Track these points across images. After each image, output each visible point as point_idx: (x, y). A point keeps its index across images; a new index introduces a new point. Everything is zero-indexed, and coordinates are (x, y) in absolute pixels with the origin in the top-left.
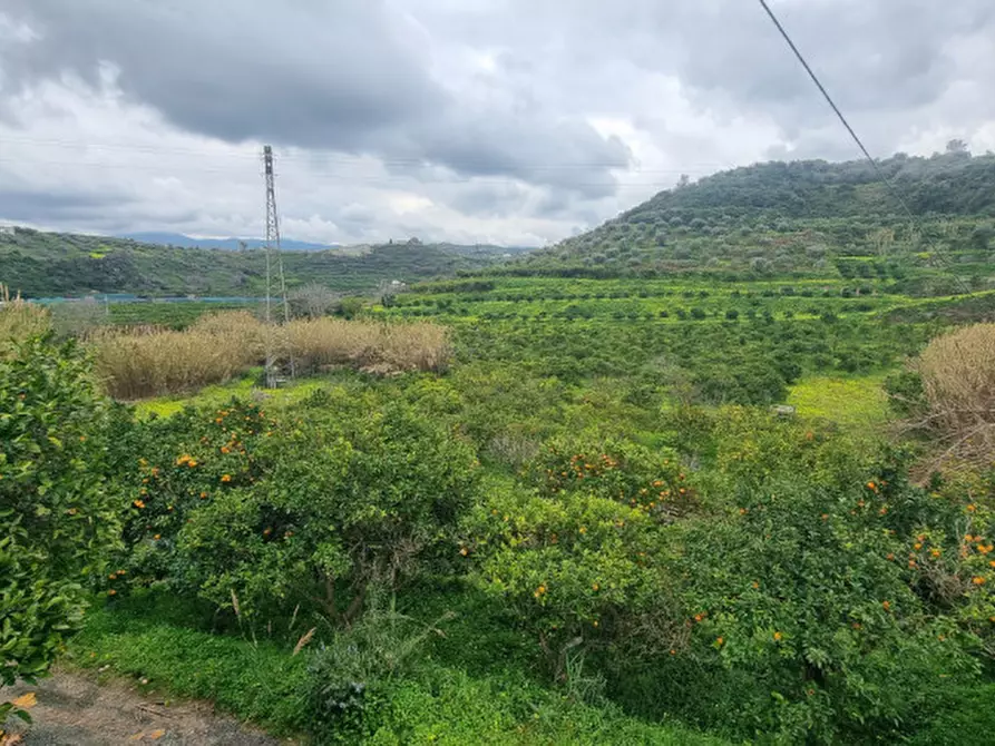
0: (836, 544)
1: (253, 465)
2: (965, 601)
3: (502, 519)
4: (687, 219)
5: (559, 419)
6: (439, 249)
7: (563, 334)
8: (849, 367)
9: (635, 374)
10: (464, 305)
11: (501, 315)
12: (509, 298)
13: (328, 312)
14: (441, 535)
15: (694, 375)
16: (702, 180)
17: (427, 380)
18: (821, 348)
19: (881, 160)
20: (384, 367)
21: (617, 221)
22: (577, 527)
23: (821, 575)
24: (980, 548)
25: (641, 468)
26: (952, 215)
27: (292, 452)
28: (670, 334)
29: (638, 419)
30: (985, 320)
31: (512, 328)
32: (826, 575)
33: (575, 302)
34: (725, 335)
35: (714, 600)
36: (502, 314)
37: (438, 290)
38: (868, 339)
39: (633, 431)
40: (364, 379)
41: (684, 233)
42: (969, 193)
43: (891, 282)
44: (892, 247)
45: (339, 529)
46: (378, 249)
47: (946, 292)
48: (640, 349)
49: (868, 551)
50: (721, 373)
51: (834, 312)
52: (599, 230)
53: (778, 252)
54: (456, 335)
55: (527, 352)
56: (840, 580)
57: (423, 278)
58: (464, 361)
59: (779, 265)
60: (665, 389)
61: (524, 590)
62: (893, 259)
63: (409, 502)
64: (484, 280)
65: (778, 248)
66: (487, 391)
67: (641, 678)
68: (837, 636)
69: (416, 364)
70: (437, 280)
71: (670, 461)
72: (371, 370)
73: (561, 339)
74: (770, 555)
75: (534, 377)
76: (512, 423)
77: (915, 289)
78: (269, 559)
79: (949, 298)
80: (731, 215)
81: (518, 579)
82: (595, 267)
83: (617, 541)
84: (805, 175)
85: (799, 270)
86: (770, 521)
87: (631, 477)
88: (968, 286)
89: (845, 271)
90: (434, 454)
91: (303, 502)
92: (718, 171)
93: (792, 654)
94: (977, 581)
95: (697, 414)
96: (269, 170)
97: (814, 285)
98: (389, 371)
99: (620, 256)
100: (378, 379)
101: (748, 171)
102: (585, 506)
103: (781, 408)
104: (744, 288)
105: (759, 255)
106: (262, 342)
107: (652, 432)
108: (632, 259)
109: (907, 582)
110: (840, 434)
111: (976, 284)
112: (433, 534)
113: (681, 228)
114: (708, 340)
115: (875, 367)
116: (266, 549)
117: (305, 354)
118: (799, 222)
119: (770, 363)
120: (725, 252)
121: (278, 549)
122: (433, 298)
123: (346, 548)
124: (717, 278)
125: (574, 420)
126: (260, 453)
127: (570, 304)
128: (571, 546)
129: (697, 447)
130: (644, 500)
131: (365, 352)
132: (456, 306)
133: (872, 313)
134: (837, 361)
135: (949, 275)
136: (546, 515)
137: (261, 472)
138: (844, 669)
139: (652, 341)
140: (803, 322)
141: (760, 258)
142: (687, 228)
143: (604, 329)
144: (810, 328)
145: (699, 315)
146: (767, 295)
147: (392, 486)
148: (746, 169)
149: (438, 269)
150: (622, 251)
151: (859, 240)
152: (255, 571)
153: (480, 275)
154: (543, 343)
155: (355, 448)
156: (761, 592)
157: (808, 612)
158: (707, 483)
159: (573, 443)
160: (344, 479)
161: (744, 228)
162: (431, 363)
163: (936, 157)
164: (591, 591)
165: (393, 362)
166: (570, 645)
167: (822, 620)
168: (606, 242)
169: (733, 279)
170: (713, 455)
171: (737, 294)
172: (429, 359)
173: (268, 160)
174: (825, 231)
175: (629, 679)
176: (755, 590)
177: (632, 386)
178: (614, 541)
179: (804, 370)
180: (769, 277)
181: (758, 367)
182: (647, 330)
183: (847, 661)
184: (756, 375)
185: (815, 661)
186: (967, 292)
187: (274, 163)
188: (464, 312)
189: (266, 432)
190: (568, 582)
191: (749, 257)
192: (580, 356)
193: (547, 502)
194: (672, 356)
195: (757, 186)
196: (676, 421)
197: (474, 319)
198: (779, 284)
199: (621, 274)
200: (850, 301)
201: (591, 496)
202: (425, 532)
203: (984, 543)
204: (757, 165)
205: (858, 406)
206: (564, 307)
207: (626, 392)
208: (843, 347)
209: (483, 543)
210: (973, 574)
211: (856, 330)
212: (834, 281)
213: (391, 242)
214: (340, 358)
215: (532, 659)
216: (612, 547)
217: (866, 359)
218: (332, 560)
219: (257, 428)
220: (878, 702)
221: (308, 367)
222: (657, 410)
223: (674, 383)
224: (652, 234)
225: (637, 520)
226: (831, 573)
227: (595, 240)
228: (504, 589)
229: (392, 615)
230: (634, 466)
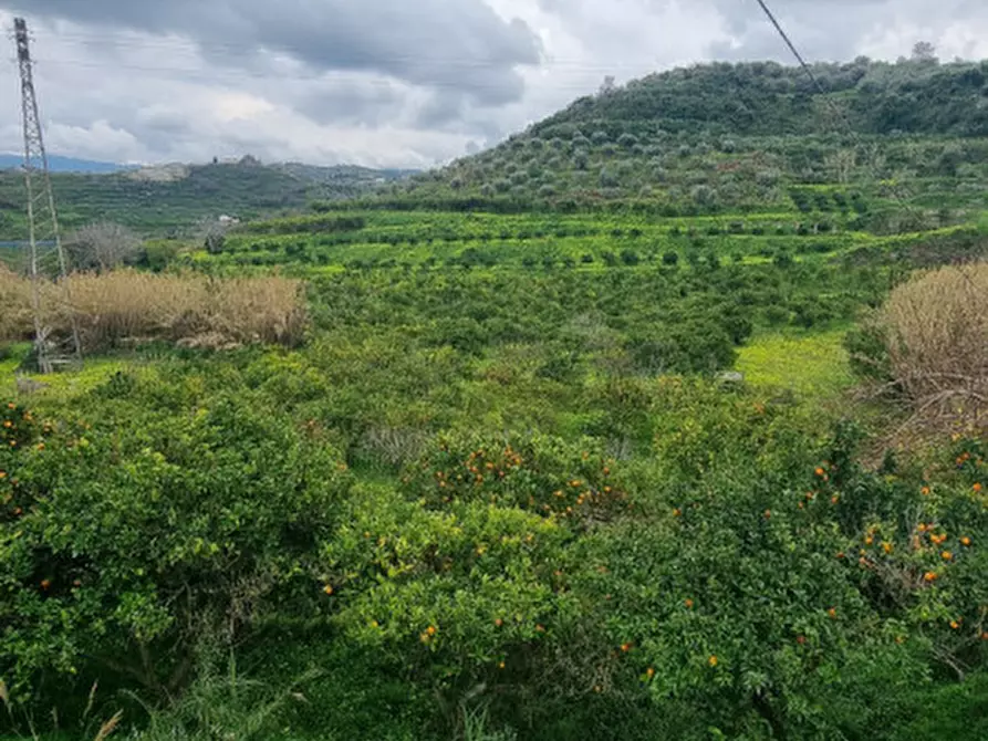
0: (778, 547)
1: (18, 491)
2: (916, 600)
3: (376, 543)
4: (613, 135)
5: (455, 403)
6: (284, 171)
7: (458, 288)
8: (806, 322)
9: (551, 338)
10: (323, 249)
11: (374, 263)
12: (385, 240)
13: (127, 263)
14: (296, 569)
15: (625, 337)
16: (633, 84)
17: (274, 355)
18: (775, 299)
19: (841, 65)
20: (212, 338)
21: (524, 136)
22: (475, 546)
23: (762, 585)
24: (933, 537)
25: (557, 464)
26: (918, 135)
27: (77, 471)
28: (595, 286)
29: (557, 397)
30: (953, 261)
31: (389, 280)
32: (767, 584)
33: (473, 244)
34: (662, 286)
35: (641, 624)
36: (375, 261)
37: (286, 229)
38: (826, 286)
39: (551, 412)
40: (185, 355)
41: (609, 153)
42: (937, 108)
43: (853, 216)
44: (853, 173)
45: (152, 572)
46: (195, 171)
47: (913, 228)
48: (558, 305)
49: (814, 550)
50: (659, 334)
51: (789, 253)
52: (502, 147)
53: (723, 178)
54: (313, 291)
55: (410, 312)
56: (782, 589)
57: (264, 212)
58: (326, 327)
59: (725, 195)
60: (590, 356)
61: (407, 632)
62: (854, 188)
63: (251, 528)
64: (350, 215)
65: (723, 173)
66: (357, 367)
67: (562, 723)
68: (778, 655)
69: (260, 333)
70: (284, 215)
71: (592, 453)
72: (194, 342)
73: (457, 295)
74: (705, 564)
75: (421, 346)
76: (393, 409)
77: (878, 224)
78: (49, 622)
79: (916, 235)
80: (668, 130)
81: (400, 620)
82: (499, 197)
83: (524, 560)
84: (754, 80)
85: (749, 201)
86: (705, 523)
87: (542, 476)
88: (934, 222)
89: (801, 203)
90: (283, 462)
91: (95, 540)
92: (650, 73)
93: (729, 681)
94: (928, 576)
95: (629, 388)
96: (24, 54)
97: (766, 220)
98: (220, 343)
99: (529, 182)
100: (206, 355)
101: (687, 74)
102: (484, 519)
103: (727, 376)
104: (683, 224)
105: (702, 182)
106: (28, 306)
107: (575, 412)
108: (545, 186)
109: (857, 582)
110: (795, 405)
111: (944, 218)
112: (285, 568)
113: (607, 145)
114: (643, 292)
115: (833, 320)
116: (44, 608)
117: (95, 322)
118: (748, 140)
119: (716, 319)
120: (661, 178)
121: (63, 606)
122: (278, 239)
123: (163, 596)
124: (651, 211)
125: (474, 403)
126: (28, 474)
127: (468, 246)
128: (467, 570)
129: (628, 430)
130: (560, 505)
131: (185, 317)
132: (313, 251)
133: (831, 255)
134: (793, 314)
135: (916, 209)
136: (436, 533)
137: (31, 501)
138: (786, 692)
139: (573, 295)
140: (754, 267)
141: (703, 187)
142: (614, 146)
143: (511, 280)
144: (762, 274)
145: (630, 259)
146: (712, 232)
147: (224, 510)
148: (685, 71)
149: (285, 199)
150: (533, 176)
151: (817, 165)
152: (30, 640)
153: (344, 208)
154: (431, 301)
155: (169, 461)
156: (694, 610)
157: (747, 631)
158: (637, 478)
159: (469, 437)
160: (155, 505)
161: (684, 147)
162: (279, 330)
163: (902, 64)
164: (492, 628)
165: (225, 331)
166: (471, 695)
167: (762, 637)
168: (511, 164)
169: (671, 213)
170: (650, 438)
171: (675, 233)
172: (276, 326)
173: (22, 39)
174: (778, 152)
175: (547, 726)
176: (687, 608)
177: (549, 353)
178: (521, 560)
179: (756, 327)
180: (713, 210)
181: (701, 326)
182: (565, 280)
183: (789, 682)
184: (700, 334)
185: (753, 687)
186: (935, 229)
187: (30, 42)
188: (324, 260)
189: (37, 443)
190: (464, 617)
191: (689, 185)
192: (480, 316)
193: (436, 517)
194: (598, 313)
195: (698, 94)
196: (604, 397)
197: (336, 269)
198: (726, 219)
199: (531, 207)
200: (806, 240)
201: (492, 506)
202: (273, 567)
203: (937, 532)
204: (698, 67)
205: (816, 368)
206: (459, 251)
207: (542, 362)
208: (799, 296)
209: (352, 576)
210: (926, 568)
211: (814, 276)
212: (788, 215)
213: (215, 160)
214: (149, 328)
215: (425, 715)
216: (518, 569)
217: (825, 311)
218: (141, 614)
219: (25, 437)
220: (823, 725)
221: (100, 341)
222: (580, 385)
223: (602, 348)
224: (570, 153)
225: (550, 530)
226: (772, 581)
227: (496, 160)
228: (382, 634)
229: (232, 681)
230: (547, 463)
